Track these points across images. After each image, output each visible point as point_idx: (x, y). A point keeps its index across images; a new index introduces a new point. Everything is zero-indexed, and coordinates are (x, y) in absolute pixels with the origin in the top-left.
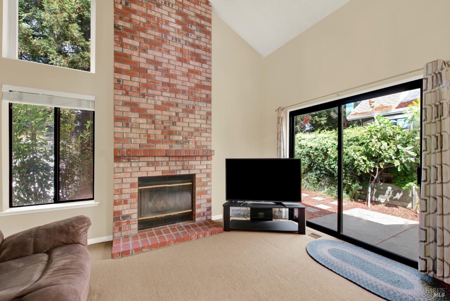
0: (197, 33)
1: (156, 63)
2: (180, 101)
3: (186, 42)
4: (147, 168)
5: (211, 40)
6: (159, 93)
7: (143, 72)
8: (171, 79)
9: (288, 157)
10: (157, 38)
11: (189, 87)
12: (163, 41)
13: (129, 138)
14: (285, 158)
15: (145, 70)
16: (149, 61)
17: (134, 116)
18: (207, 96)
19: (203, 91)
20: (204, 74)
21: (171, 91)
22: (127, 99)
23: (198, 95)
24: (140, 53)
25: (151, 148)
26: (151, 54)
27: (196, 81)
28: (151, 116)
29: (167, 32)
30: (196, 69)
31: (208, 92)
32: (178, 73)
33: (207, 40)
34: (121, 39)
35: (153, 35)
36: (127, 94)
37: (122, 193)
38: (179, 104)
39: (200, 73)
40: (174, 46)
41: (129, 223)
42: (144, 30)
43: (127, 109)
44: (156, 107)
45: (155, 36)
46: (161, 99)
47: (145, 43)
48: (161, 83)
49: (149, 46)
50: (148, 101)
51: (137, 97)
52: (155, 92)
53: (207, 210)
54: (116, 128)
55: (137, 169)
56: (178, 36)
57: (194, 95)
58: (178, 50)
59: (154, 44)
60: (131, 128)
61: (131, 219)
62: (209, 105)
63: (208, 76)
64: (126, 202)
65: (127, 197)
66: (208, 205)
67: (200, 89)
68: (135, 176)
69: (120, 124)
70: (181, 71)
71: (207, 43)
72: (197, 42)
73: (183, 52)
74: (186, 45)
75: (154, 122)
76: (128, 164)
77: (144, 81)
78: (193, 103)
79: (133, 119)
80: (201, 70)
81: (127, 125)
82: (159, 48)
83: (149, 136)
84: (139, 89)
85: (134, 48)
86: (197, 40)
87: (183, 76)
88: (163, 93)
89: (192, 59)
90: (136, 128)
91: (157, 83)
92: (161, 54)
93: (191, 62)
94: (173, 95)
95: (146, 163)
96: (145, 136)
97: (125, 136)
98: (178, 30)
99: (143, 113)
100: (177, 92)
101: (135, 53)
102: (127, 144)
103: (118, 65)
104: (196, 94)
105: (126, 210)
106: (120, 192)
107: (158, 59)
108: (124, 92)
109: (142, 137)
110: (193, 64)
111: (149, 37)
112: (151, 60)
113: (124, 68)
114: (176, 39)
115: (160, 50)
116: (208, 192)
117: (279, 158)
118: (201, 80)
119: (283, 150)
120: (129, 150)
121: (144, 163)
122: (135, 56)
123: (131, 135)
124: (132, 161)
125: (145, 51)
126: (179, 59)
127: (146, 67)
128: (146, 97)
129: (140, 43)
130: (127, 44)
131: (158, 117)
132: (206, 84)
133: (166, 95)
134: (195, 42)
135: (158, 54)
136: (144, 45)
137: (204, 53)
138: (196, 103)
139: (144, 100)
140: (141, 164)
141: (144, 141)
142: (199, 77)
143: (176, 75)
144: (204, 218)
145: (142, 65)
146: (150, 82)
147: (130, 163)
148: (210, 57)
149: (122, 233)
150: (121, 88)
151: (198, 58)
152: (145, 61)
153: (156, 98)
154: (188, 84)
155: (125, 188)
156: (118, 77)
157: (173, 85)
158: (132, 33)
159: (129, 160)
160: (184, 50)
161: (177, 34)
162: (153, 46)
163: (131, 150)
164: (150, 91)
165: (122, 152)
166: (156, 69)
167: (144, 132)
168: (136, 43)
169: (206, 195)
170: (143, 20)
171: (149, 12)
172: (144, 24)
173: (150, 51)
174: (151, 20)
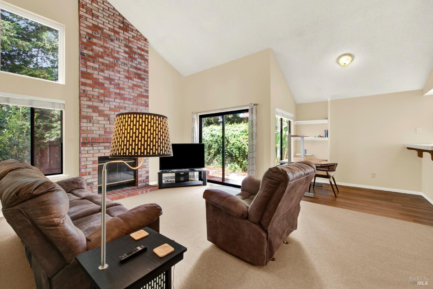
0: (139, 60)
1: (110, 80)
2: (127, 105)
3: (131, 65)
4: (104, 151)
5: (148, 65)
6: (113, 100)
7: (102, 85)
8: (121, 91)
9: (198, 143)
10: (111, 62)
11: (133, 96)
12: (115, 65)
13: (92, 130)
14: (197, 143)
15: (103, 84)
16: (106, 78)
17: (95, 115)
18: (146, 102)
19: (143, 99)
20: (144, 88)
21: (121, 99)
22: (90, 103)
23: (139, 101)
24: (99, 72)
25: (107, 137)
26: (107, 73)
27: (138, 92)
28: (107, 115)
29: (118, 59)
30: (138, 84)
31: (146, 100)
32: (125, 86)
33: (145, 65)
34: (86, 63)
35: (108, 61)
36: (90, 100)
37: (86, 168)
38: (126, 107)
39: (140, 87)
40: (123, 68)
41: (92, 188)
42: (102, 57)
43: (90, 110)
44: (111, 109)
45: (109, 61)
46: (114, 103)
47: (103, 66)
48: (114, 93)
49: (105, 68)
50: (105, 105)
51: (97, 102)
52: (110, 99)
53: (146, 179)
54: (80, 123)
55: (97, 151)
56: (125, 62)
57: (137, 102)
58: (125, 71)
59: (109, 67)
60: (93, 123)
61: (93, 185)
62: (147, 108)
63: (146, 89)
64: (89, 174)
65: (91, 170)
66: (147, 175)
67: (141, 98)
68: (96, 156)
69: (84, 120)
70: (127, 85)
71: (145, 67)
72: (138, 66)
73: (129, 72)
74: (131, 68)
75: (109, 120)
76: (91, 148)
77: (102, 91)
78: (136, 107)
79: (94, 118)
80: (142, 85)
81: (90, 122)
82: (112, 69)
83: (105, 129)
84: (98, 97)
85: (95, 69)
86: (139, 64)
87: (129, 89)
88: (115, 100)
89: (135, 77)
90: (96, 123)
91: (111, 93)
92: (114, 73)
93: (135, 79)
94: (122, 101)
95: (104, 147)
96: (103, 129)
97: (89, 128)
98: (126, 58)
99: (101, 113)
100: (125, 99)
101: (96, 72)
102: (91, 135)
103: (83, 80)
104: (138, 101)
105: (89, 179)
107: (111, 77)
108: (88, 99)
109: (101, 129)
110: (136, 81)
111: (105, 62)
112: (107, 77)
113: (88, 82)
114: (124, 64)
115: (113, 71)
116: (147, 167)
117: (193, 143)
118: (141, 92)
119: (196, 138)
120: (93, 138)
121: (102, 147)
122: (95, 74)
123: (93, 128)
124: (94, 145)
125: (103, 71)
126: (127, 77)
127: (104, 82)
128: (103, 102)
129: (99, 65)
130: (90, 66)
131: (111, 116)
132: (145, 94)
133: (118, 102)
134: (137, 65)
135: (112, 73)
136: (102, 67)
137: (143, 73)
138: (138, 107)
139: (102, 105)
140: (100, 148)
141: (103, 133)
142: (140, 90)
143: (124, 88)
144: (144, 184)
145: (100, 81)
146: (106, 92)
147: (92, 147)
148: (148, 76)
150: (86, 96)
151: (139, 77)
152: (103, 78)
153: (111, 103)
154: (133, 94)
155: (89, 164)
156: (83, 88)
157: (122, 95)
158: (94, 58)
159: (92, 146)
160: (130, 72)
161: (125, 61)
162: (108, 68)
163: (95, 139)
164: (106, 99)
165: (88, 140)
166: (111, 84)
167: (102, 126)
168: (97, 66)
169: (145, 169)
170: (101, 50)
171: (105, 45)
172: (102, 53)
173: (106, 71)
174: (107, 50)
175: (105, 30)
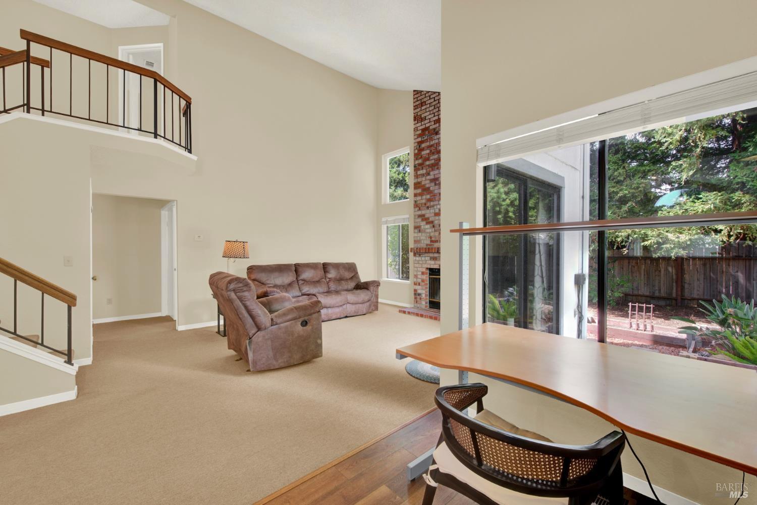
1: (435, 180)
4: (430, 262)
6: (437, 203)
7: (428, 190)
10: (436, 160)
13: (421, 240)
16: (431, 181)
17: (423, 224)
22: (419, 213)
24: (426, 177)
25: (432, 247)
28: (432, 222)
34: (417, 173)
36: (420, 209)
41: (421, 299)
42: (428, 159)
43: (420, 220)
44: (435, 214)
45: (434, 159)
47: (429, 168)
49: (431, 169)
50: (431, 211)
51: (425, 210)
52: (435, 203)
54: (415, 234)
55: (424, 262)
59: (434, 166)
60: (422, 233)
61: (422, 297)
64: (419, 284)
65: (420, 281)
68: (427, 267)
69: (416, 231)
75: (434, 226)
76: (420, 258)
77: (428, 197)
79: (422, 226)
81: (420, 231)
82: (437, 167)
83: (431, 238)
84: (425, 204)
85: (423, 175)
90: (424, 232)
91: (436, 195)
95: (429, 258)
96: (429, 238)
97: (419, 238)
99: (427, 221)
101: (424, 179)
102: (420, 244)
105: (419, 290)
108: (418, 208)
109: (427, 239)
111: (431, 162)
112: (433, 179)
113: (418, 192)
120: (420, 248)
122: (424, 181)
123: (422, 238)
124: (422, 256)
125: (428, 174)
127: (430, 186)
128: (430, 208)
129: (426, 170)
130: (419, 175)
136: (428, 170)
139: (428, 211)
140: (426, 258)
141: (428, 242)
145: (427, 186)
146: (432, 196)
149: (418, 305)
150: (417, 206)
152: (429, 182)
153: (435, 207)
156: (415, 200)
158: (422, 165)
162: (433, 168)
164: (432, 203)
165: (417, 250)
168: (424, 171)
170: (428, 151)
171: (432, 143)
172: (428, 154)
173: (432, 173)
174: (433, 148)
175: (431, 127)
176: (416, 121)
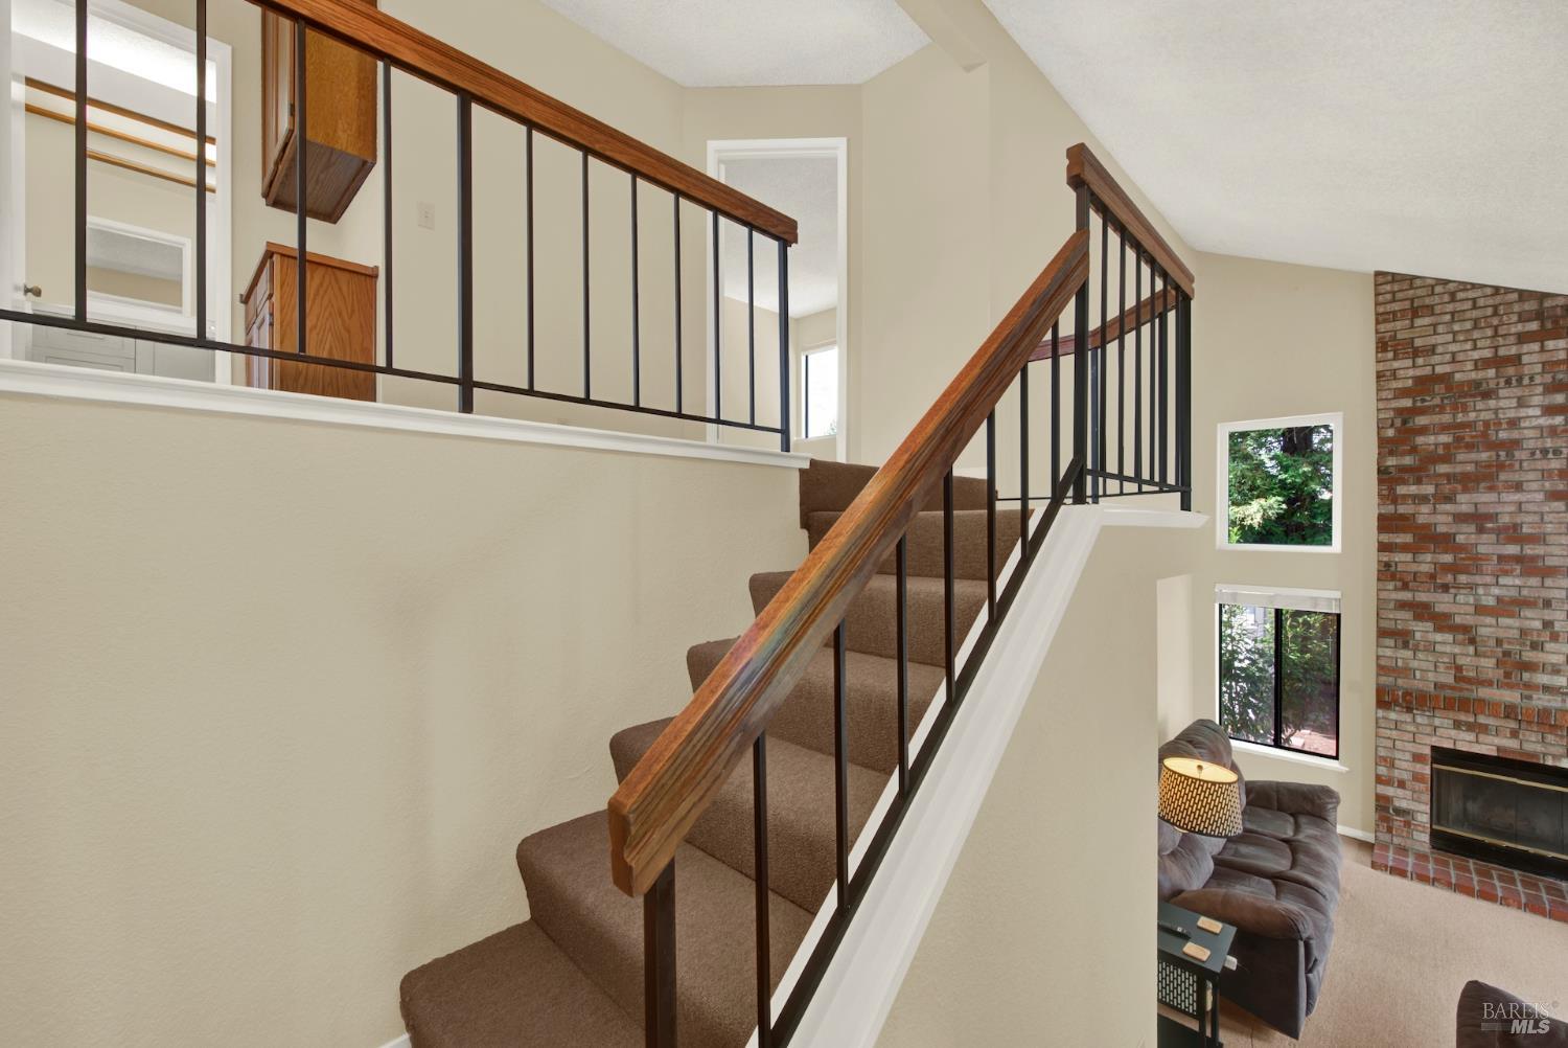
1: (1480, 519)
2: (1557, 594)
4: (1453, 733)
6: (1489, 579)
7: (1445, 542)
8: (1526, 547)
10: (1484, 464)
12: (1501, 467)
13: (1410, 669)
15: (1449, 538)
16: (1460, 518)
17: (1422, 630)
21: (1528, 573)
22: (1406, 596)
24: (1437, 506)
25: (1466, 694)
26: (1465, 503)
28: (1465, 629)
29: (1513, 444)
32: (1550, 528)
35: (1471, 462)
36: (1405, 587)
37: (1393, 766)
38: (1554, 601)
40: (1537, 470)
41: (1409, 827)
42: (1447, 458)
43: (1406, 615)
44: (1481, 610)
45: (1477, 463)
46: (1496, 591)
47: (1449, 484)
48: (1496, 558)
49: (1459, 487)
50: (1458, 598)
51: (1429, 591)
52: (1478, 579)
54: (1380, 649)
55: (1429, 730)
56: (1550, 443)
58: (1550, 476)
59: (1475, 480)
60: (1416, 650)
61: (1414, 819)
64: (1402, 784)
65: (1405, 776)
68: (1424, 742)
69: (1390, 642)
75: (1472, 641)
76: (1407, 717)
77: (1448, 558)
79: (1418, 636)
81: (1406, 645)
82: (1489, 484)
83: (1459, 668)
84: (1433, 577)
85: (1424, 499)
88: (1500, 579)
90: (1426, 650)
91: (1481, 559)
92: (1496, 495)
94: (1534, 581)
95: (1451, 722)
96: (1448, 668)
97: (1400, 663)
98: (1553, 429)
99: (1443, 622)
100: (1546, 572)
101: (1425, 509)
102: (1405, 680)
103: (1385, 538)
105: (1402, 799)
106: (1391, 763)
107: (1484, 509)
108: (1399, 584)
109: (1441, 668)
111: (1459, 469)
112: (1466, 514)
113: (1398, 541)
114: (1545, 451)
115: (1492, 488)
120: (1408, 694)
121: (1446, 721)
122: (1424, 516)
123: (1415, 664)
124: (1415, 711)
125: (1449, 499)
126: (1557, 496)
127: (1453, 531)
128: (1452, 591)
129: (1437, 486)
130: (1404, 497)
131: (1484, 631)
133: (1511, 584)
135: (1487, 498)
136: (1447, 488)
139: (1447, 597)
140: (1437, 722)
141: (1449, 679)
143: (1545, 534)
145: (1441, 529)
146: (1462, 559)
147: (1411, 715)
149: (1395, 839)
150: (1393, 577)
152: (1450, 519)
153: (1481, 591)
155: (1400, 759)
156: (1385, 559)
157: (1535, 558)
158: (1417, 474)
159: (1409, 710)
161: (1549, 440)
162: (1471, 485)
163: (1414, 695)
164: (1463, 578)
165: (1393, 695)
166: (1481, 530)
167: (1446, 660)
168: (1429, 489)
171: (1460, 418)
172: (1446, 446)
173: (1462, 498)
175: (1458, 376)
176: (1390, 355)
